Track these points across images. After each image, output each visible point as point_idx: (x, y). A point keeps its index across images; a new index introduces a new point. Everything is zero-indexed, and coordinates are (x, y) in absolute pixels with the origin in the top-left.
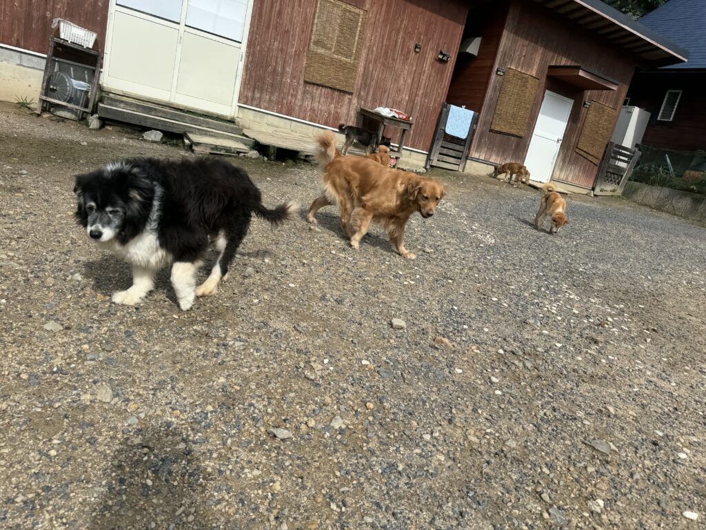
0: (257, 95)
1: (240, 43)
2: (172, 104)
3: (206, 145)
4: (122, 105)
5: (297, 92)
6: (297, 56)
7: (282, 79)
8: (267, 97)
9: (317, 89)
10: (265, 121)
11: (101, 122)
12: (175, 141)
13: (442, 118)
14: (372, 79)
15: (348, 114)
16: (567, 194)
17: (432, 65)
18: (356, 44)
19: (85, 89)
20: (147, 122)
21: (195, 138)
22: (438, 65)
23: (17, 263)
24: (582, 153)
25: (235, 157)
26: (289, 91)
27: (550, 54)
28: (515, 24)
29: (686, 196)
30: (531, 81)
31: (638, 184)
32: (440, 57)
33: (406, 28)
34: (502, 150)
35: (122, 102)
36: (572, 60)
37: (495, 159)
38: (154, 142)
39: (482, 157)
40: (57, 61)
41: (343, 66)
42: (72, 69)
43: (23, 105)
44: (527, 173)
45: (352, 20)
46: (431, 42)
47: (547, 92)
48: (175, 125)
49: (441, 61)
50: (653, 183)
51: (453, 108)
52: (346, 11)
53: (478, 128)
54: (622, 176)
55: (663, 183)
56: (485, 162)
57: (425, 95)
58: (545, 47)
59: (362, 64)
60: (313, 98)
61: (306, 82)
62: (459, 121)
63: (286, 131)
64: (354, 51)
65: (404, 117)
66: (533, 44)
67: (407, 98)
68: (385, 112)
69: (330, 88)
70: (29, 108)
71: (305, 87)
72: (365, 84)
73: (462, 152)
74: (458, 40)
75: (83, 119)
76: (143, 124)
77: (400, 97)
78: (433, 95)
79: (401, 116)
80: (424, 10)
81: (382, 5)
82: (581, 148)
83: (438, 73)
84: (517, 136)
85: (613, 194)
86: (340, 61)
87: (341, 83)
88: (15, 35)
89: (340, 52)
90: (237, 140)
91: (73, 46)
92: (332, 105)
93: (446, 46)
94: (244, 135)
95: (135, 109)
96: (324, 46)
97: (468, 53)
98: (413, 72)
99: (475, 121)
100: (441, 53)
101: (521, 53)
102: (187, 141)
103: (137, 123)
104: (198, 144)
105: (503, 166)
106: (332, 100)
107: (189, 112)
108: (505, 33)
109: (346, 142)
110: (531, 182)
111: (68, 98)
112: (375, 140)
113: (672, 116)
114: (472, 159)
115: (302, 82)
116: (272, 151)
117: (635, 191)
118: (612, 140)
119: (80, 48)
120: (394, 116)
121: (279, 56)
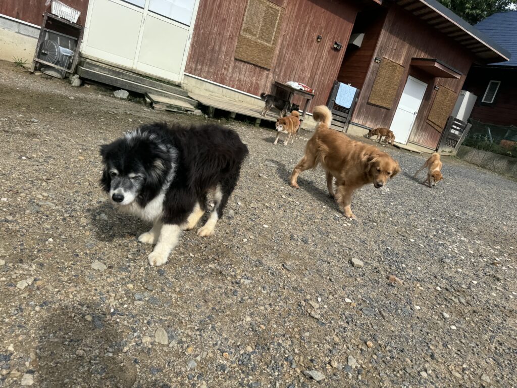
0: (199, 67)
1: (189, 26)
2: (135, 70)
3: (163, 104)
4: (97, 69)
5: (229, 66)
6: (230, 40)
7: (218, 55)
8: (207, 69)
9: (244, 65)
10: (204, 87)
11: (82, 81)
12: (138, 99)
13: (333, 92)
14: (284, 60)
15: (265, 85)
16: (419, 153)
17: (329, 52)
18: (274, 33)
19: (69, 55)
20: (117, 83)
21: (155, 98)
22: (333, 52)
23: (52, 203)
24: (431, 123)
25: (184, 114)
26: (223, 65)
27: (413, 49)
28: (390, 25)
29: (504, 158)
30: (399, 68)
31: (469, 147)
32: (335, 46)
33: (312, 23)
34: (375, 118)
35: (97, 66)
36: (429, 55)
37: (370, 125)
38: (122, 99)
39: (360, 123)
40: (48, 32)
41: (264, 49)
42: (59, 38)
43: (18, 65)
44: (393, 136)
45: (273, 15)
46: (329, 35)
47: (410, 77)
48: (139, 87)
49: (336, 50)
50: (479, 148)
51: (342, 85)
52: (269, 7)
53: (359, 101)
54: (457, 142)
55: (487, 148)
56: (362, 126)
57: (322, 74)
58: (410, 44)
59: (278, 49)
60: (240, 71)
61: (236, 59)
62: (346, 95)
63: (219, 95)
64: (273, 38)
65: (309, 90)
66: (402, 41)
67: (309, 76)
68: (295, 85)
69: (254, 65)
70: (24, 67)
71: (235, 63)
72: (280, 64)
73: (346, 118)
74: (348, 35)
75: (66, 78)
76: (115, 85)
77: (304, 74)
78: (327, 75)
79: (306, 89)
80: (326, 11)
81: (296, 4)
82: (430, 119)
83: (332, 59)
84: (386, 108)
85: (450, 154)
86: (262, 45)
87: (261, 61)
88: (16, 9)
89: (263, 38)
90: (185, 101)
91: (62, 21)
92: (254, 78)
93: (339, 38)
94: (188, 97)
95: (107, 73)
96: (251, 33)
97: (354, 44)
98: (315, 56)
99: (357, 95)
100: (336, 43)
101: (393, 47)
102: (148, 100)
103: (110, 83)
104: (157, 103)
105: (376, 130)
106: (254, 74)
107: (147, 77)
108: (383, 32)
109: (266, 106)
110: (395, 143)
111: (56, 61)
112: (288, 107)
113: (493, 99)
114: (354, 124)
115: (233, 59)
116: (211, 110)
117: (466, 153)
118: (452, 115)
119: (67, 23)
120: (301, 89)
121: (217, 38)
